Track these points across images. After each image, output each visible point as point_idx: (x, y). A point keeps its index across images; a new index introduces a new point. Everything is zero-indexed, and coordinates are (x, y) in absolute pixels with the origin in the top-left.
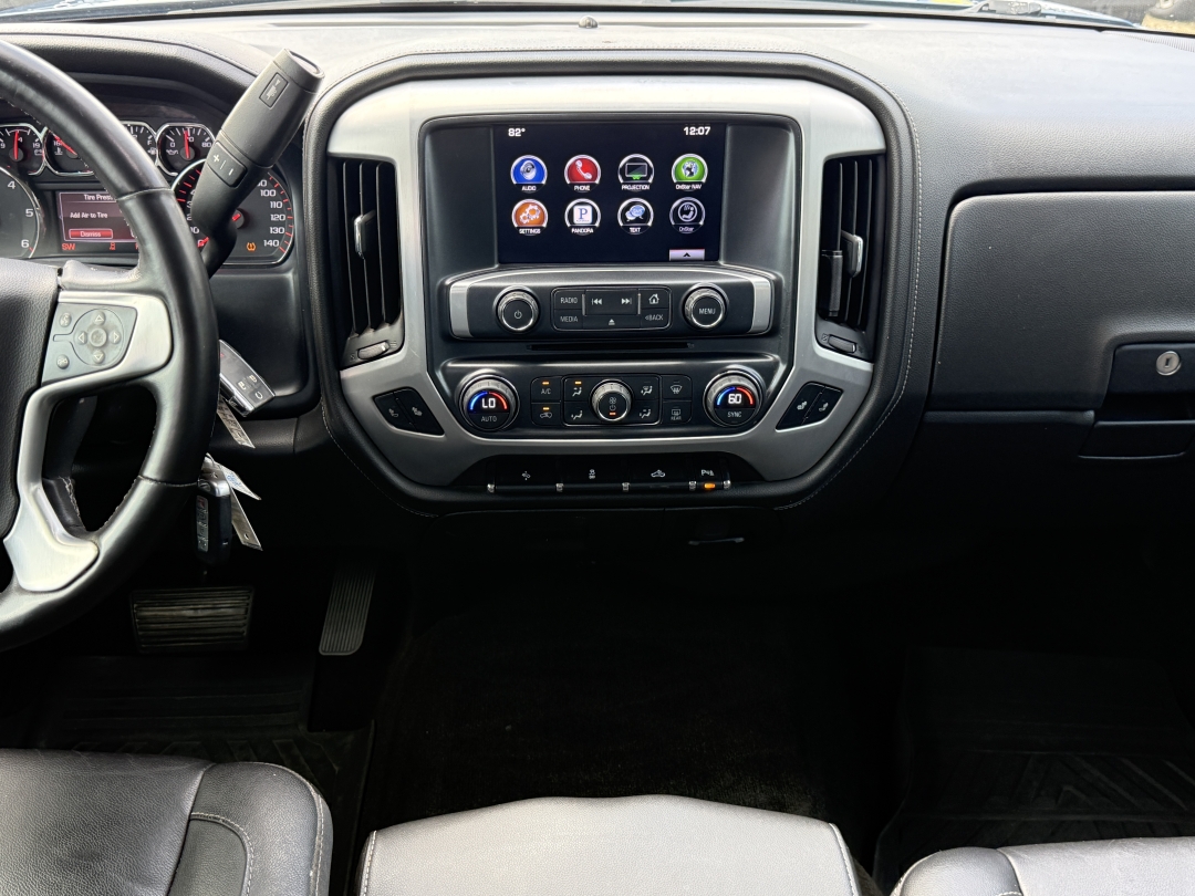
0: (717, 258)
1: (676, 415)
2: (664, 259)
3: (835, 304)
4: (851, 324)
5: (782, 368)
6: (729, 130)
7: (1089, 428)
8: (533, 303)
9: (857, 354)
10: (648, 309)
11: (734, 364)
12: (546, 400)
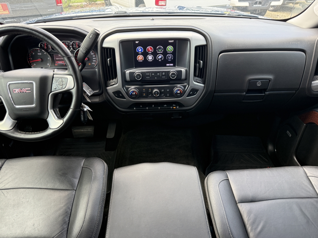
0: (175, 65)
1: (168, 95)
2: (166, 66)
3: (197, 74)
4: (200, 77)
5: (187, 86)
6: (177, 41)
7: (245, 96)
8: (141, 75)
9: (201, 83)
10: (162, 75)
11: (179, 85)
12: (144, 93)
